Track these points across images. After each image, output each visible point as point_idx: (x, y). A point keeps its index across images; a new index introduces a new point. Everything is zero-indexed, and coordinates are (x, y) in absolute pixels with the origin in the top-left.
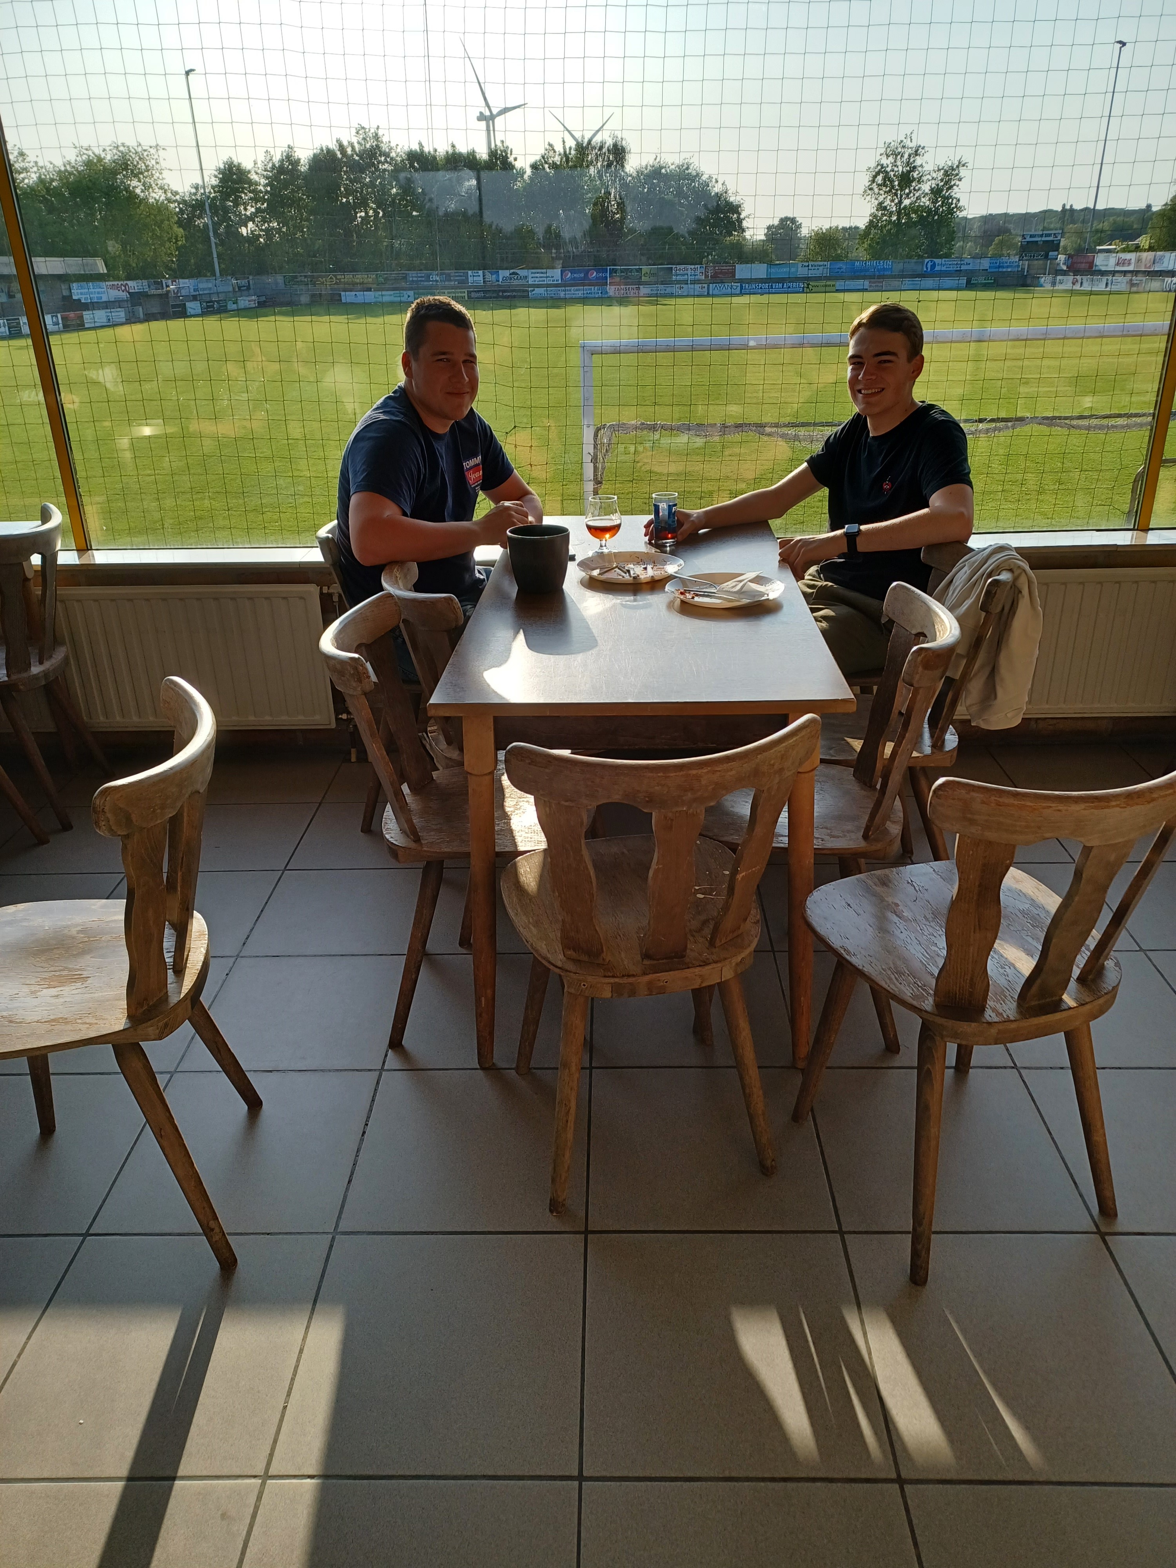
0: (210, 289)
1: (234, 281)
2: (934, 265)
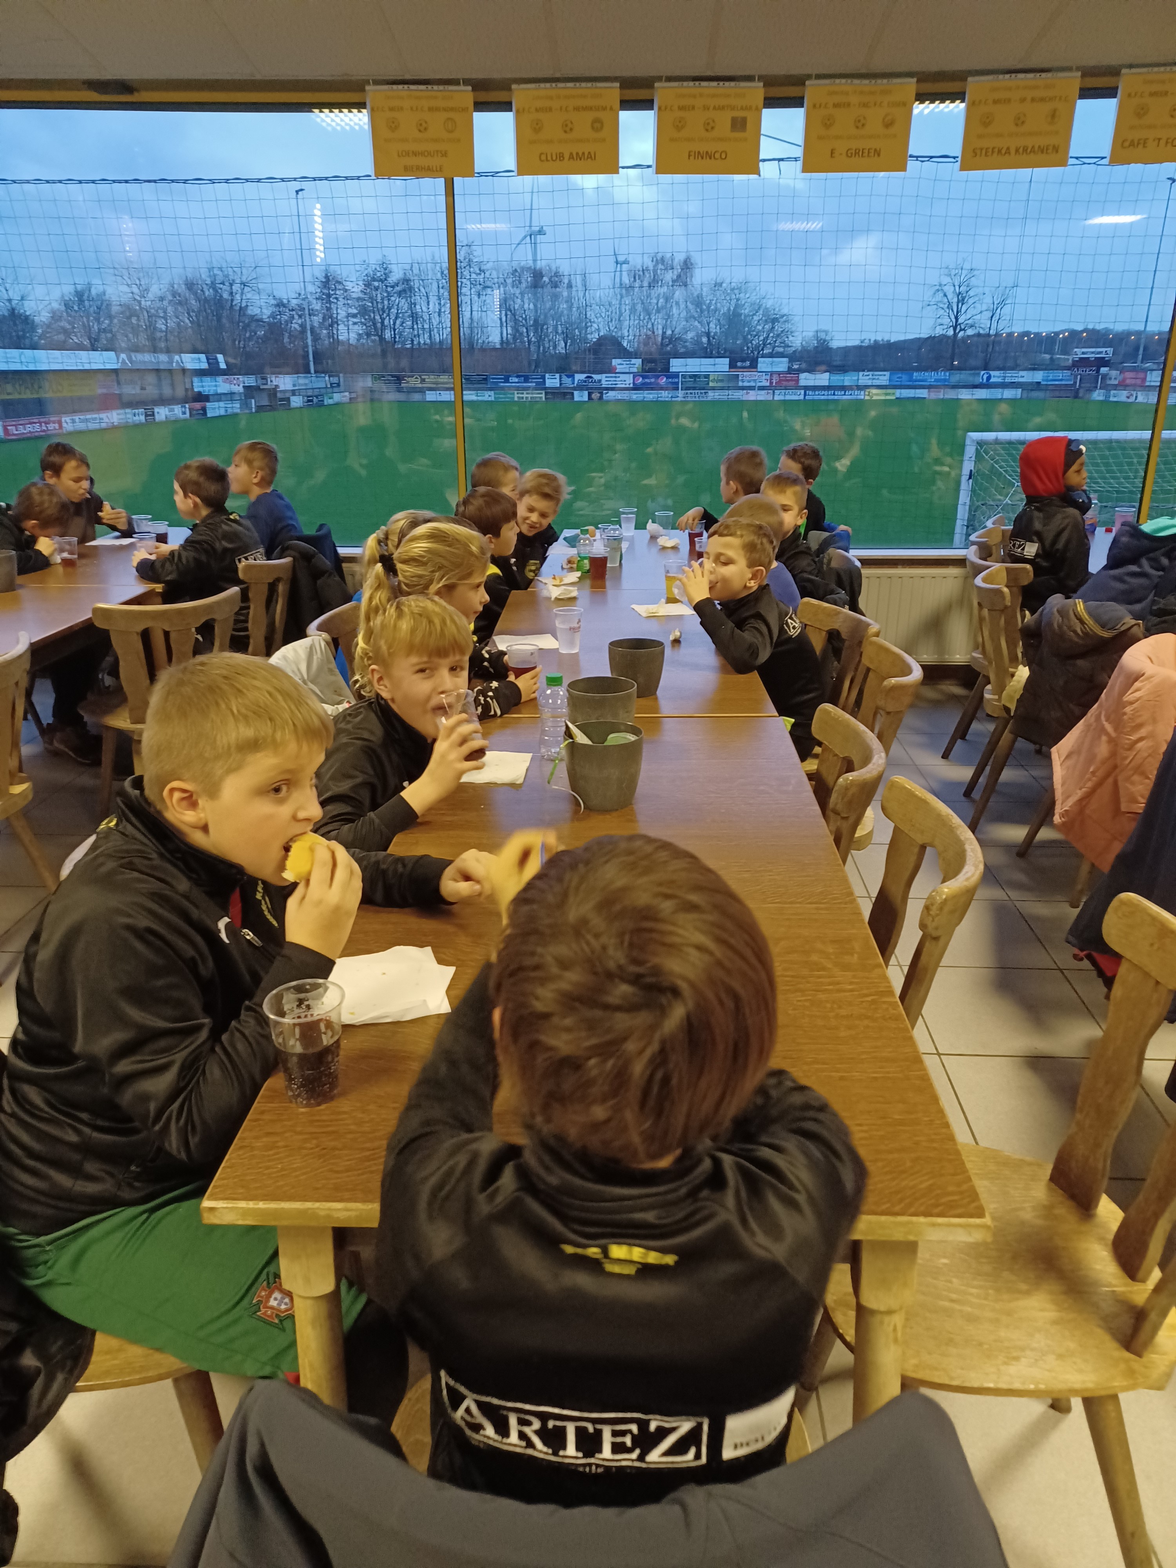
0: (306, 384)
1: (327, 378)
2: (989, 378)
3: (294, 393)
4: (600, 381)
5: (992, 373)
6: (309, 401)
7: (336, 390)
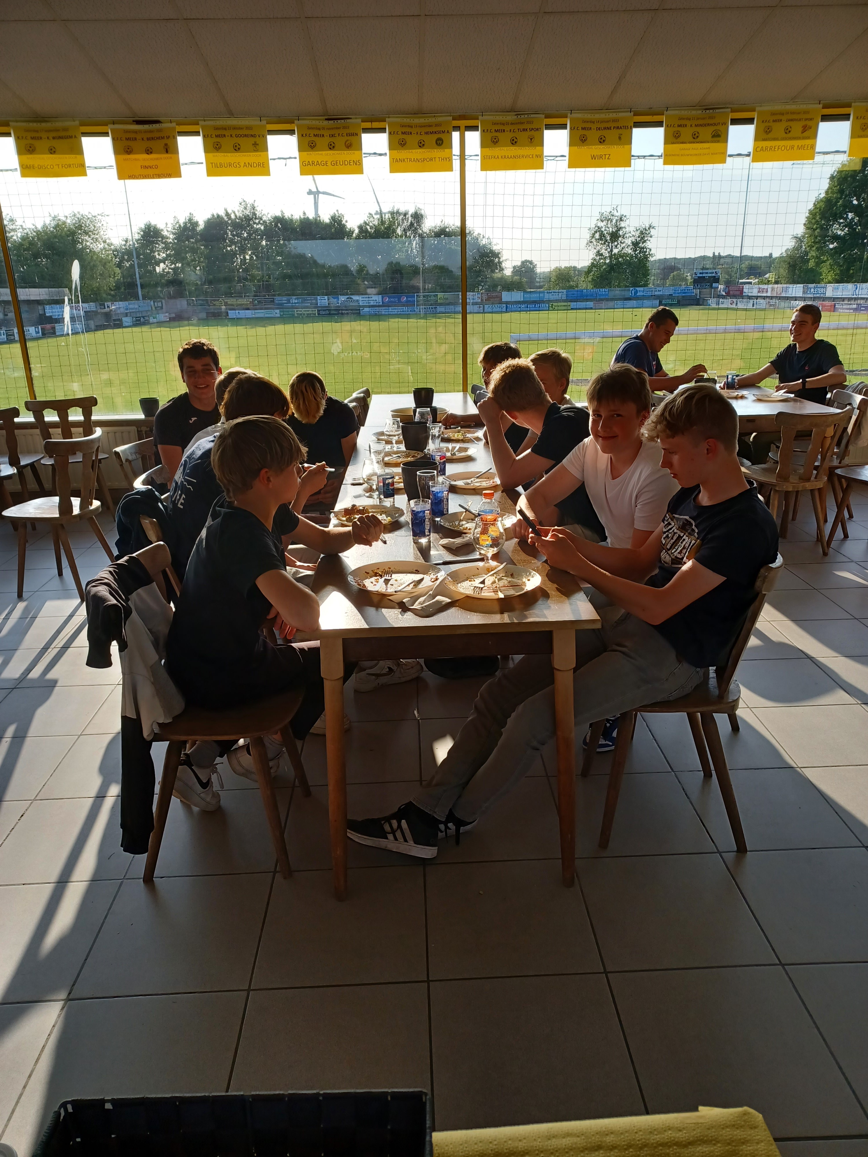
0: (137, 308)
1: (152, 303)
2: (636, 292)
3: (126, 315)
4: (358, 301)
5: (638, 289)
6: (137, 320)
7: (160, 311)
